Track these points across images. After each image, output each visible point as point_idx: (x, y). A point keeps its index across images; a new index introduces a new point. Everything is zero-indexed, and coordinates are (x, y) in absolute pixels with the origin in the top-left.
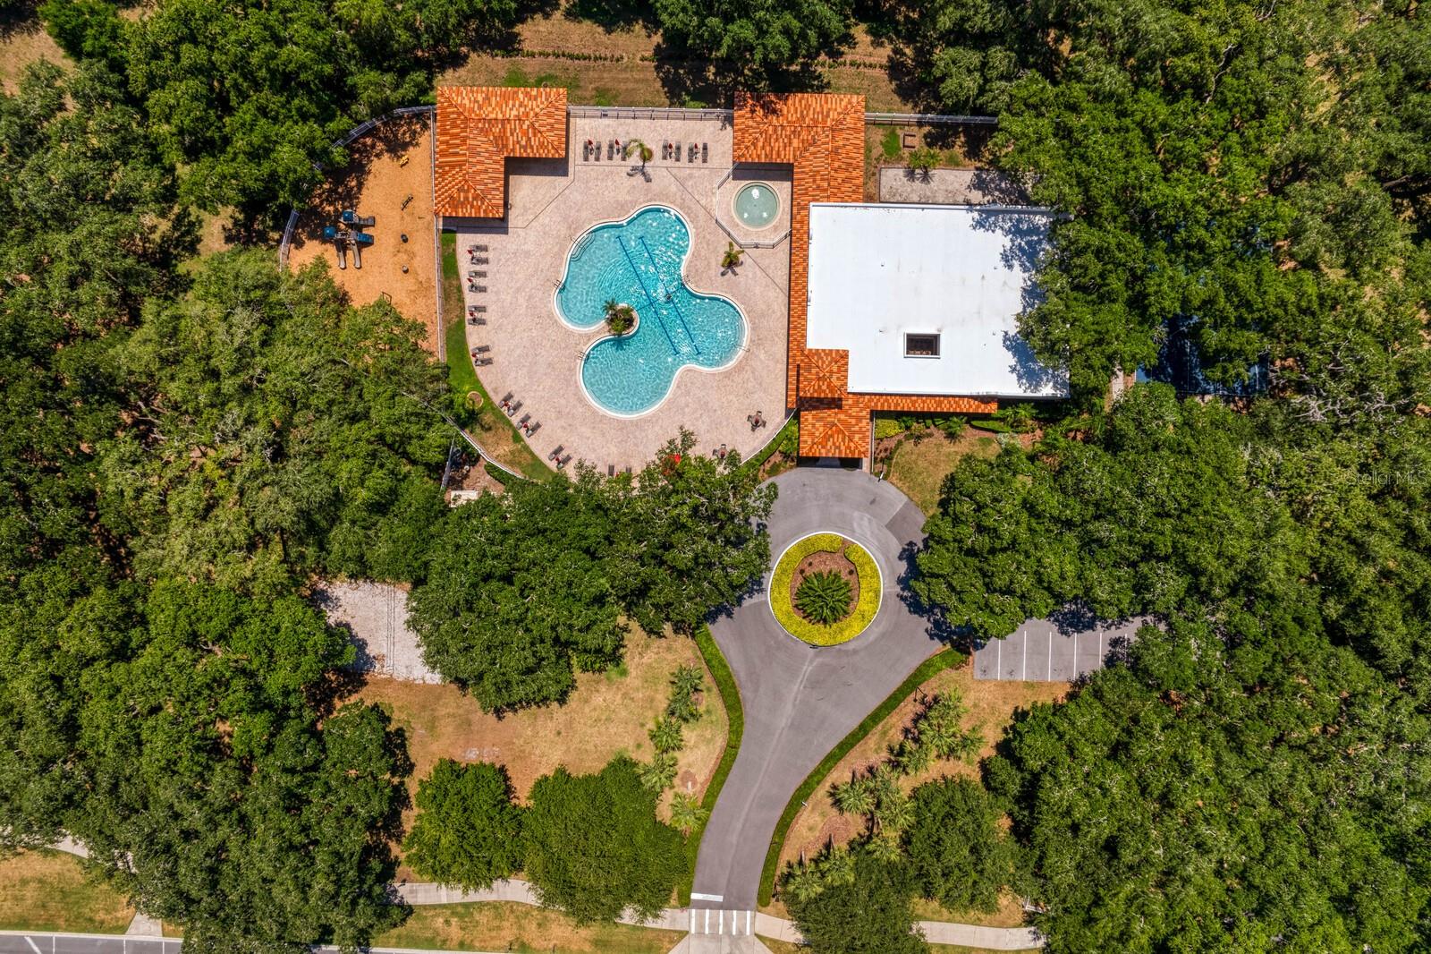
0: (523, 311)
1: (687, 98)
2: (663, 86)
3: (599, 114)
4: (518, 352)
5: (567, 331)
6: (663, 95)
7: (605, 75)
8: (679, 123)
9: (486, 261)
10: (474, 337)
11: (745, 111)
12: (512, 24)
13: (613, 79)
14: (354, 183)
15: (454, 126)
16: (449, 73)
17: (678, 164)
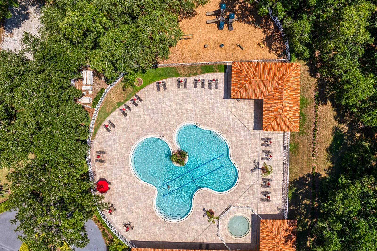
0: (185, 107)
1: (293, 190)
2: (300, 178)
3: (286, 145)
4: (164, 105)
5: (174, 129)
6: (295, 178)
7: (305, 148)
8: (281, 186)
9: (210, 88)
10: (171, 82)
11: (287, 226)
12: (332, 99)
13: (303, 152)
14: (250, 19)
15: (280, 72)
16: (306, 68)
17: (260, 186)
